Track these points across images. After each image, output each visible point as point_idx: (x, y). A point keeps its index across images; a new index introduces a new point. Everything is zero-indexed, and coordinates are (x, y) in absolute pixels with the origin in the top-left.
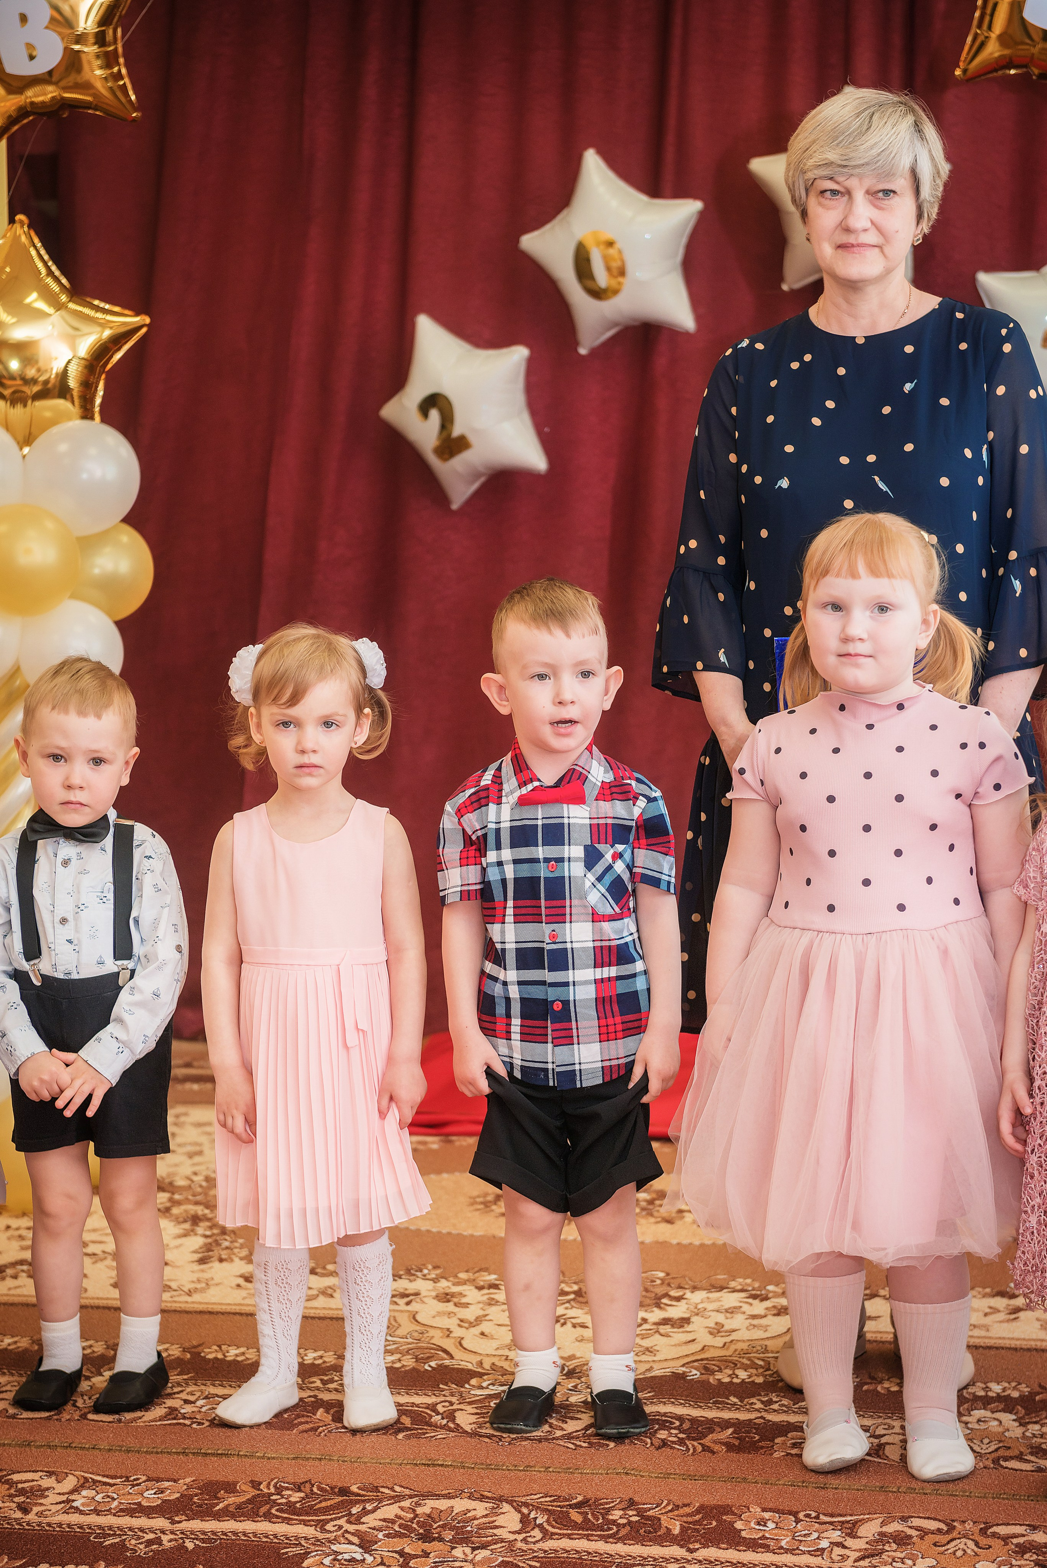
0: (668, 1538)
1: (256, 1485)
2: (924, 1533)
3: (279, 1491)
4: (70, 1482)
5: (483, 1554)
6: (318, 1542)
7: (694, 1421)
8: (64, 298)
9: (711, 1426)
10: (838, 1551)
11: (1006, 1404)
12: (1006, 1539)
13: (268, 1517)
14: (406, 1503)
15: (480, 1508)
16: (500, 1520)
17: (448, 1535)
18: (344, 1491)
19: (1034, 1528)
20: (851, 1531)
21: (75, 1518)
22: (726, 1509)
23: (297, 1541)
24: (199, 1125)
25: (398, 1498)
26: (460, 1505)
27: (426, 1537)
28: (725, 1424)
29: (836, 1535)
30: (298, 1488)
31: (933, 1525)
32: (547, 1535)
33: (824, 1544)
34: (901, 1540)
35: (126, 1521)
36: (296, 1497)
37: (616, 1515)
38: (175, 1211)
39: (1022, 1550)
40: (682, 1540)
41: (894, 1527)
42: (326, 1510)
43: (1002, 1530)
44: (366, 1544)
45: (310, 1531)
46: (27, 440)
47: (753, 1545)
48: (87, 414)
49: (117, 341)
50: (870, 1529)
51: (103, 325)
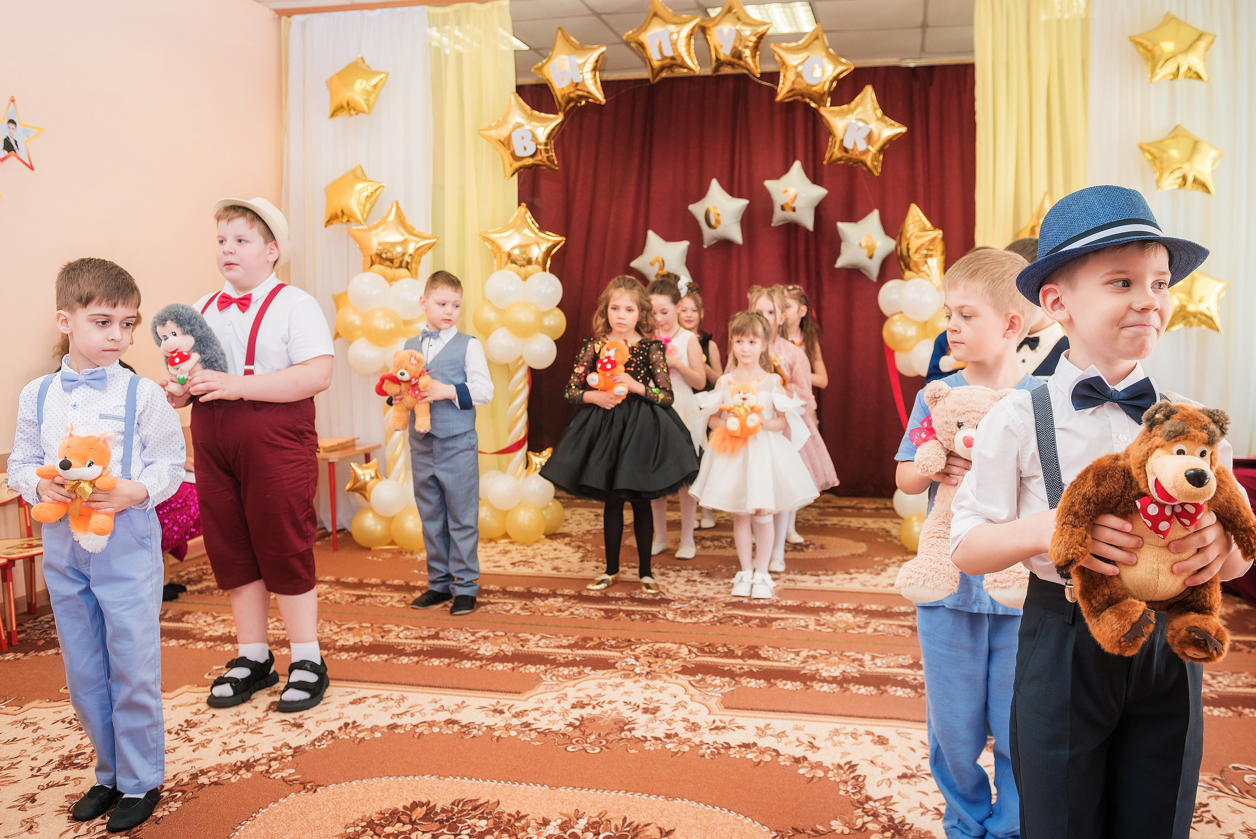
0: (737, 657)
1: (600, 638)
2: (822, 655)
3: (608, 640)
4: (538, 637)
5: (675, 662)
6: (621, 658)
7: (746, 617)
8: (537, 231)
9: (751, 618)
10: (793, 661)
11: (849, 610)
12: (848, 657)
13: (604, 649)
14: (650, 645)
15: (674, 647)
16: (681, 651)
17: (664, 656)
18: (629, 641)
19: (858, 653)
20: (797, 654)
21: (539, 649)
22: (756, 647)
23: (613, 658)
24: (580, 514)
25: (647, 643)
26: (668, 645)
27: (657, 657)
28: (756, 618)
29: (793, 656)
30: (614, 639)
31: (824, 652)
32: (697, 656)
33: (789, 659)
34: (814, 657)
35: (557, 650)
36: (613, 642)
37: (720, 649)
38: (573, 544)
39: (854, 660)
40: (742, 657)
41: (812, 653)
42: (623, 647)
43: (847, 654)
44: (637, 658)
45: (618, 654)
46: (525, 279)
47: (765, 659)
48: (545, 270)
49: (554, 246)
50: (804, 654)
51: (549, 240)
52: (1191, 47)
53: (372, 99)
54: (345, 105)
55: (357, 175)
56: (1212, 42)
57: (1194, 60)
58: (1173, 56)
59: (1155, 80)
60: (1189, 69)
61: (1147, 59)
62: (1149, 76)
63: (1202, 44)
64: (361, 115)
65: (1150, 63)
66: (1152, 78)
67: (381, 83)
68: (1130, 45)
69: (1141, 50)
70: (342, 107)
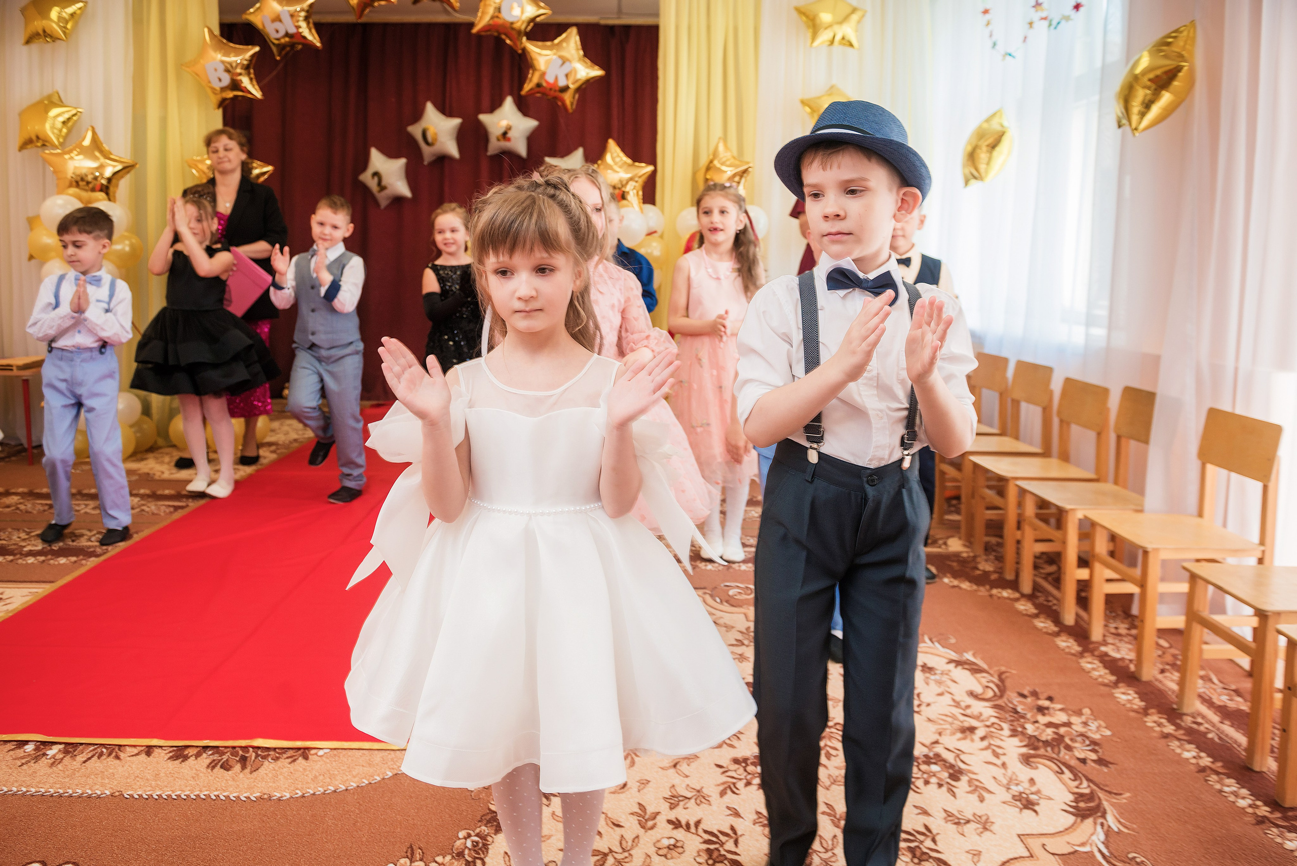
52: (846, 19)
53: (69, 26)
54: (41, 32)
55: (52, 101)
56: (863, 16)
57: (848, 30)
58: (830, 26)
59: (816, 44)
60: (843, 38)
61: (808, 27)
62: (809, 41)
63: (855, 17)
64: (58, 42)
65: (811, 30)
66: (812, 42)
67: (79, 12)
68: (795, 14)
69: (804, 18)
70: (38, 34)
